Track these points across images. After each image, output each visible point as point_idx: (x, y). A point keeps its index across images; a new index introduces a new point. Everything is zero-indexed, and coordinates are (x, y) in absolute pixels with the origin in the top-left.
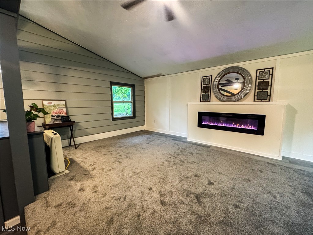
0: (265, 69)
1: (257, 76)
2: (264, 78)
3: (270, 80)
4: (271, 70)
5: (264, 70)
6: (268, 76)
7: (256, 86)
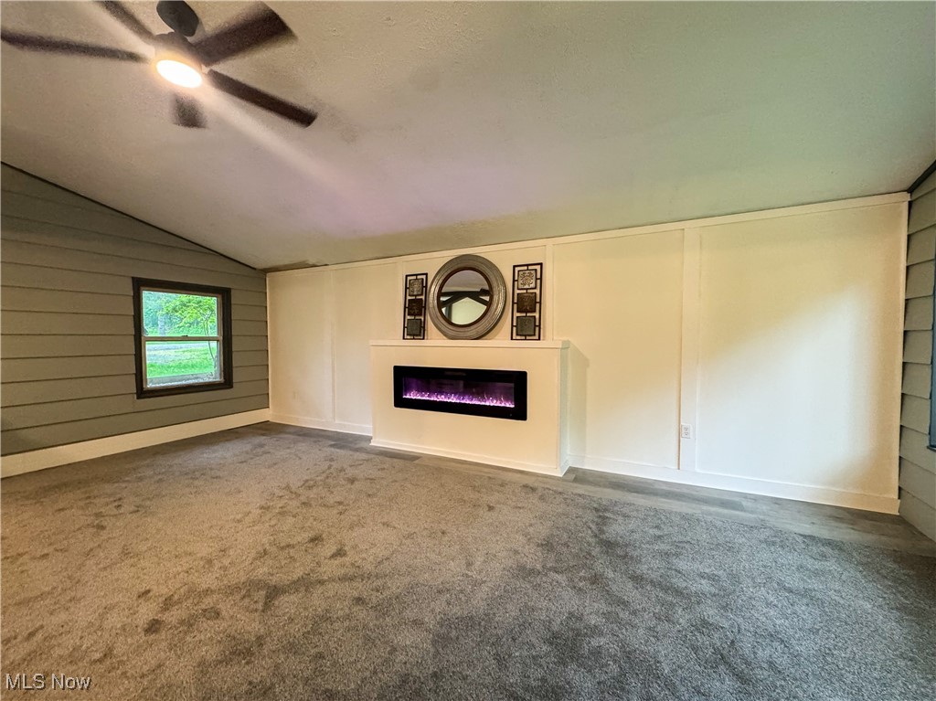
0: (527, 265)
1: (514, 281)
2: (527, 287)
3: (537, 291)
4: (538, 267)
5: (526, 268)
6: (533, 281)
7: (513, 303)
